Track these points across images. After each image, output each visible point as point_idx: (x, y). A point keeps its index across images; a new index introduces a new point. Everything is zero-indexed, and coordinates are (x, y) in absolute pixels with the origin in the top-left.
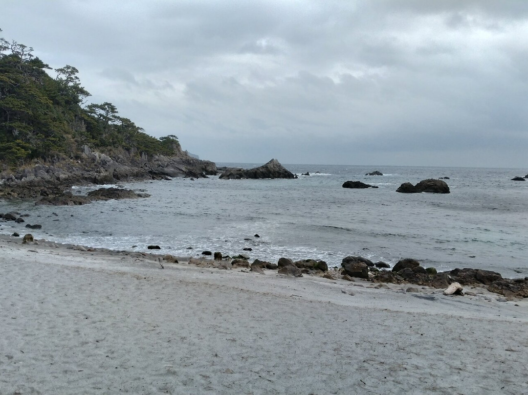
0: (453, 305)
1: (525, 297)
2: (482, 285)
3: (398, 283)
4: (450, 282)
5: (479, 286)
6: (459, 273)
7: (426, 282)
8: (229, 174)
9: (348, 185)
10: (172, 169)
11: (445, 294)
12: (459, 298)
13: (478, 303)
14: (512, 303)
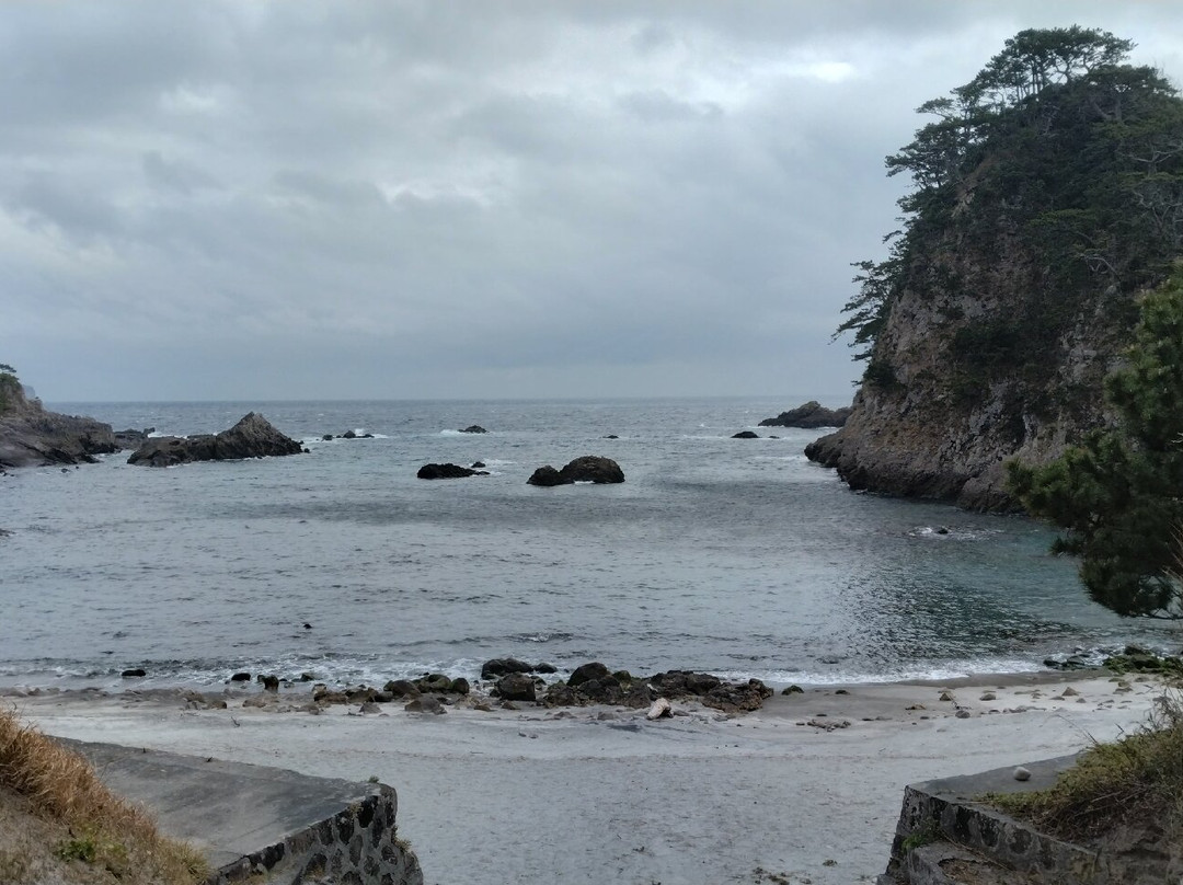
0: (661, 734)
1: (750, 710)
2: (694, 697)
3: (583, 706)
4: (653, 697)
5: (691, 700)
6: (663, 681)
7: (621, 699)
8: (151, 452)
9: (428, 472)
10: (12, 448)
11: (649, 719)
12: (666, 722)
13: (692, 728)
14: (734, 722)
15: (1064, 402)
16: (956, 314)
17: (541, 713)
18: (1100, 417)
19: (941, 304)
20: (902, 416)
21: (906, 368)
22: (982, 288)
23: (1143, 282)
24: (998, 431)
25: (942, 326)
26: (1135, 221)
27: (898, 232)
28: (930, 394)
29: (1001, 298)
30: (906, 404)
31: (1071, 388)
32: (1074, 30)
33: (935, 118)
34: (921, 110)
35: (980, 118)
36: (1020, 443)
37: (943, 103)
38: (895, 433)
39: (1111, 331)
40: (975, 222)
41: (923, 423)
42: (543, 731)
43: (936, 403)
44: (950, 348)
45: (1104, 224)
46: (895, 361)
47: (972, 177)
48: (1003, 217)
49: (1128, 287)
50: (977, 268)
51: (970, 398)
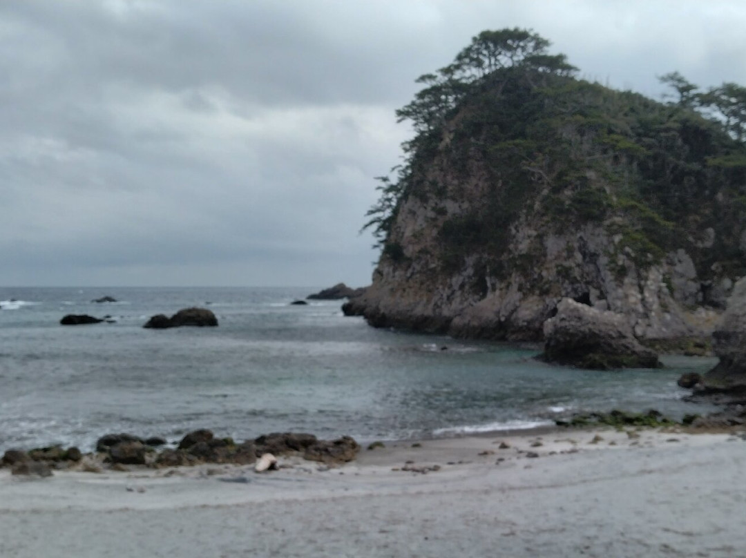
0: (270, 484)
1: (347, 461)
2: (295, 452)
4: (259, 455)
5: (292, 455)
6: (267, 441)
7: (229, 458)
9: (69, 321)
11: (257, 472)
12: (274, 474)
13: (299, 478)
14: (335, 471)
15: (516, 266)
16: (442, 212)
17: (152, 473)
18: (540, 275)
19: (433, 205)
20: (408, 279)
21: (411, 248)
22: (460, 195)
23: (566, 187)
24: (471, 287)
25: (434, 219)
26: (558, 149)
27: (400, 166)
28: (427, 263)
29: (470, 202)
30: (410, 271)
31: (521, 256)
32: (516, 30)
33: (427, 85)
34: (418, 81)
35: (456, 87)
36: (484, 296)
37: (431, 77)
38: (404, 290)
39: (545, 218)
40: (454, 152)
41: (422, 283)
42: (152, 487)
43: (431, 270)
44: (439, 233)
45: (540, 149)
46: (403, 242)
47: (452, 123)
48: (472, 149)
49: (556, 190)
50: (456, 182)
51: (452, 266)
